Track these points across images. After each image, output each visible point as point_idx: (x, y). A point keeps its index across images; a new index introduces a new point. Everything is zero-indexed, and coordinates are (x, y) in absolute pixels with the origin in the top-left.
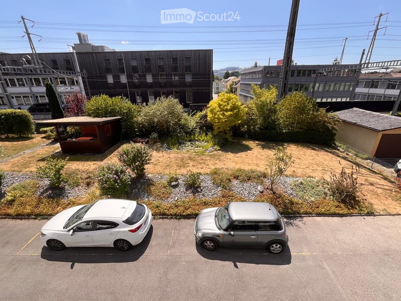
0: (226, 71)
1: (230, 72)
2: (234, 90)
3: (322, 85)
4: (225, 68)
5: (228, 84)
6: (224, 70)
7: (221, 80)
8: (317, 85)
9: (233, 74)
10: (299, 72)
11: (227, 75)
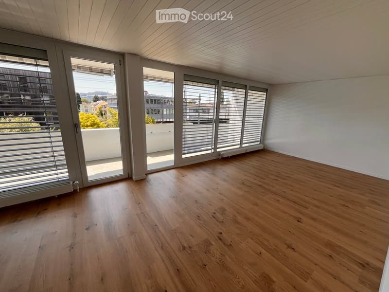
0: (95, 95)
1: (100, 96)
2: (103, 113)
3: (168, 110)
4: (94, 91)
5: (98, 107)
6: (93, 93)
7: (90, 102)
8: (165, 110)
9: (103, 99)
10: (152, 101)
11: (96, 99)
